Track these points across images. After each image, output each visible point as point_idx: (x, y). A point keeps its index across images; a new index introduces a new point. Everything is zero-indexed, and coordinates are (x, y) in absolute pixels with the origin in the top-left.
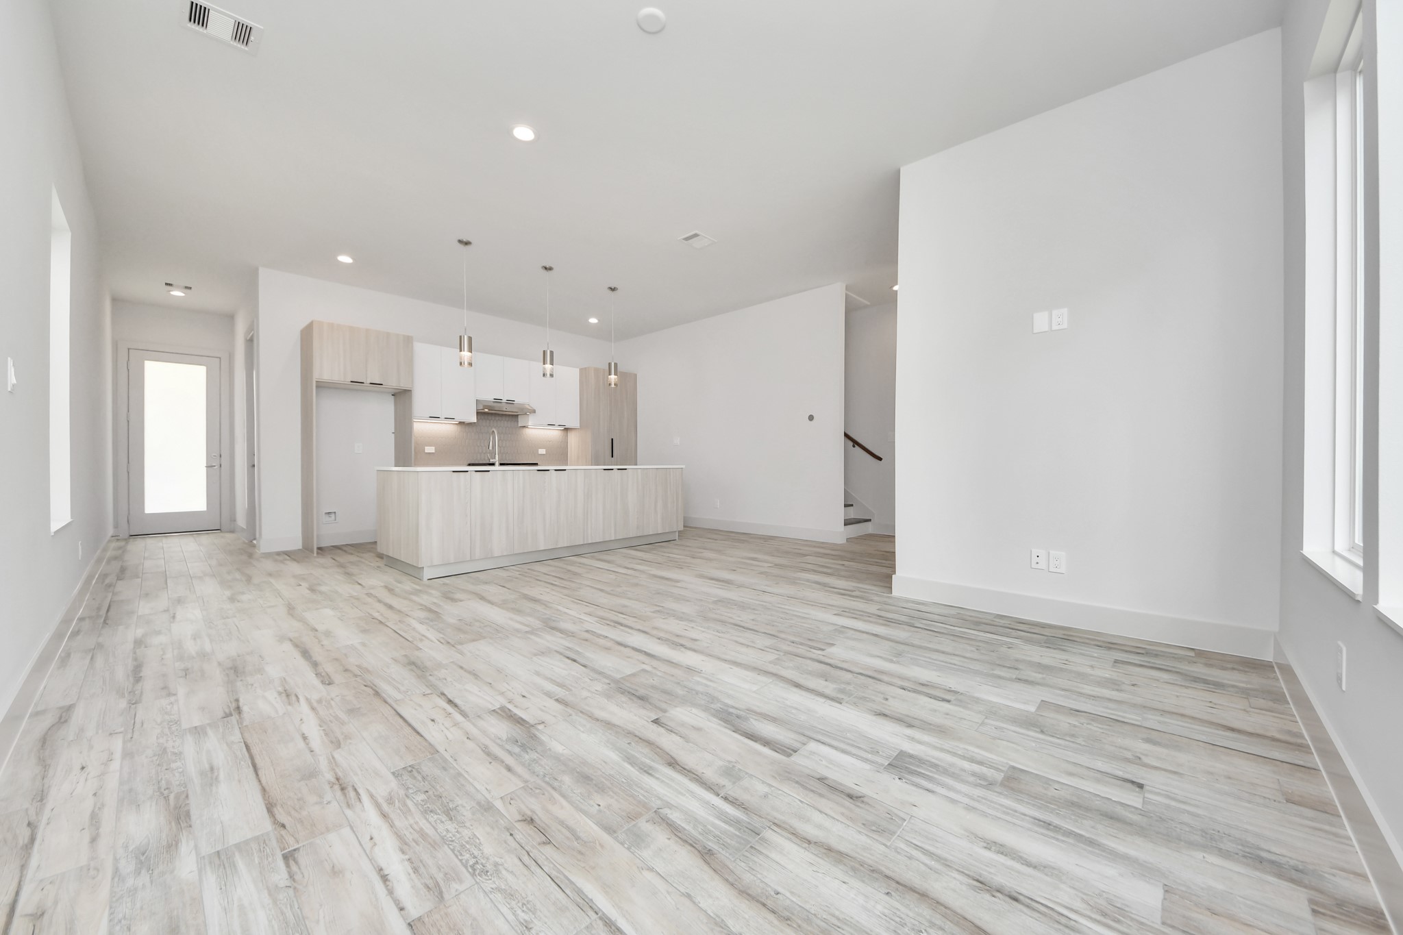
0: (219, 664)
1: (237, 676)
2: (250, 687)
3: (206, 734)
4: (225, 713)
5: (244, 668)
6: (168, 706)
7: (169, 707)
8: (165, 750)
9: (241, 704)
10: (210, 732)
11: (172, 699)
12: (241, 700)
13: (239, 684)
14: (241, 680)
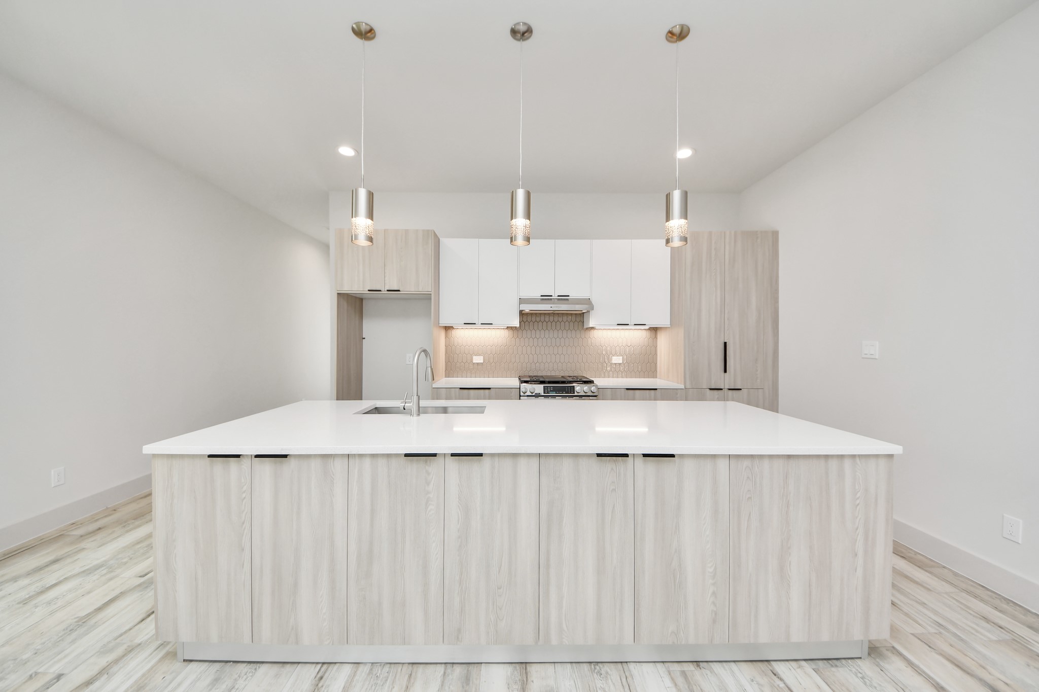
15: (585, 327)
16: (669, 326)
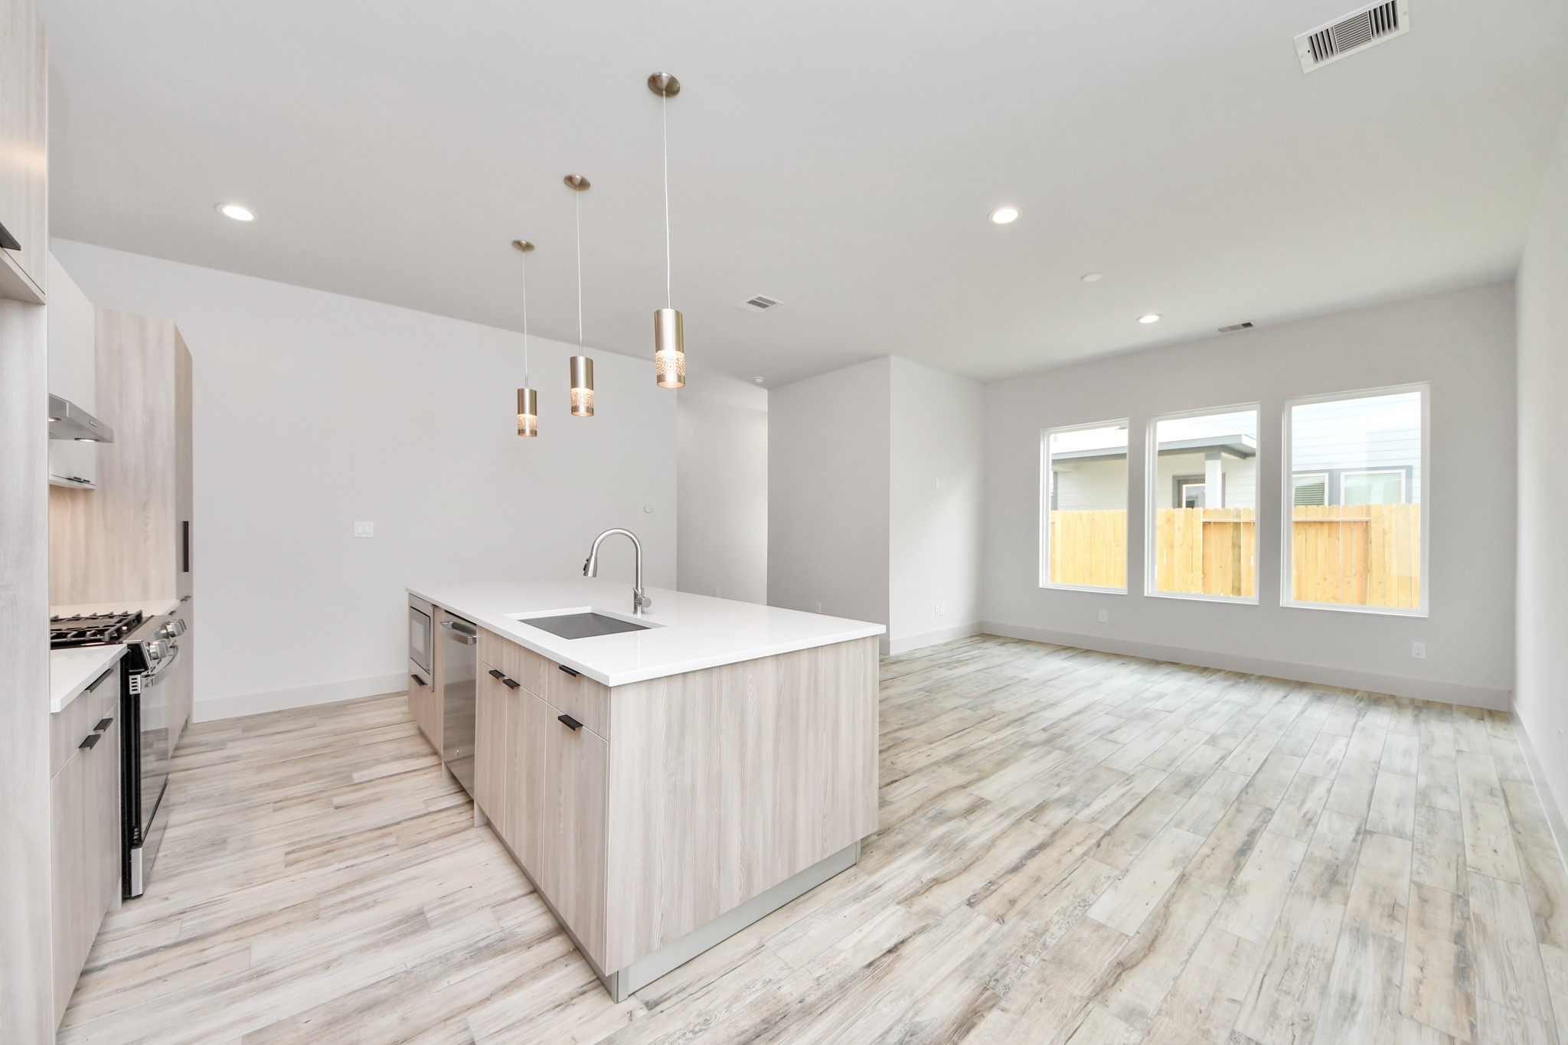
0: (1346, 899)
1: (1337, 866)
2: (1334, 847)
3: (1394, 829)
4: (1371, 835)
5: (1322, 874)
6: (1423, 872)
7: (1421, 870)
8: (1429, 833)
9: (1353, 835)
10: (1390, 828)
11: (1416, 878)
12: (1351, 839)
13: (1342, 856)
14: (1337, 859)
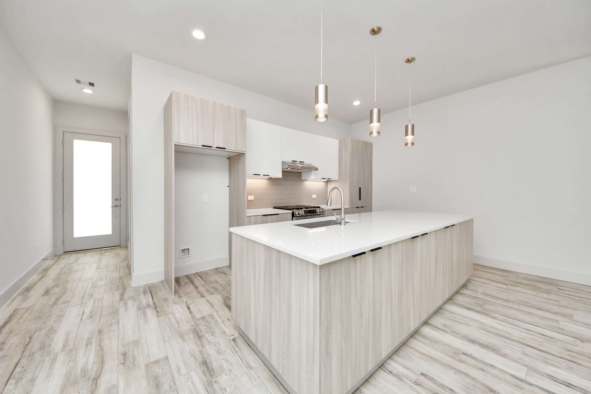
15: (302, 179)
16: (338, 180)
